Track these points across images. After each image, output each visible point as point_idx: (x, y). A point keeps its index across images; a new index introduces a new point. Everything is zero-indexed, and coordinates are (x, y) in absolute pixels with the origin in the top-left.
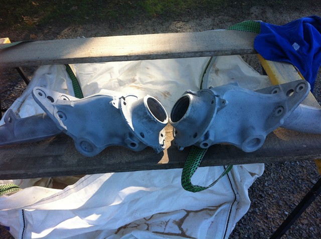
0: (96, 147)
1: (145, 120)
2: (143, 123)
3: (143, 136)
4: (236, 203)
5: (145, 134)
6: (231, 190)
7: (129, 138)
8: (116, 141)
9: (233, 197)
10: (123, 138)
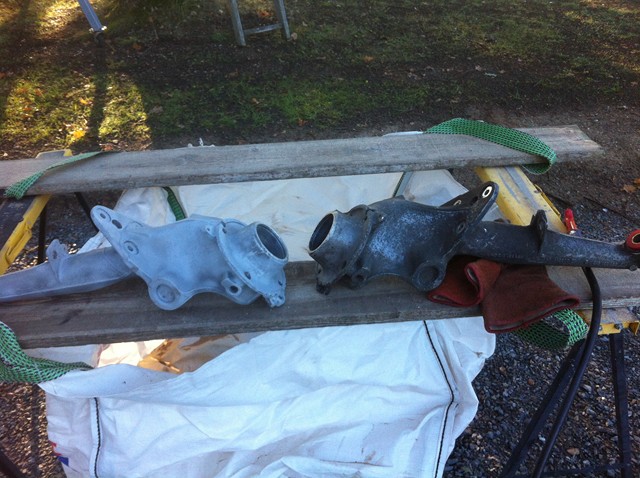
0: (179, 294)
1: (252, 254)
2: (249, 258)
3: (249, 278)
4: (454, 405)
5: (252, 274)
6: (446, 386)
7: (228, 279)
8: (210, 286)
9: (450, 396)
10: (219, 280)
